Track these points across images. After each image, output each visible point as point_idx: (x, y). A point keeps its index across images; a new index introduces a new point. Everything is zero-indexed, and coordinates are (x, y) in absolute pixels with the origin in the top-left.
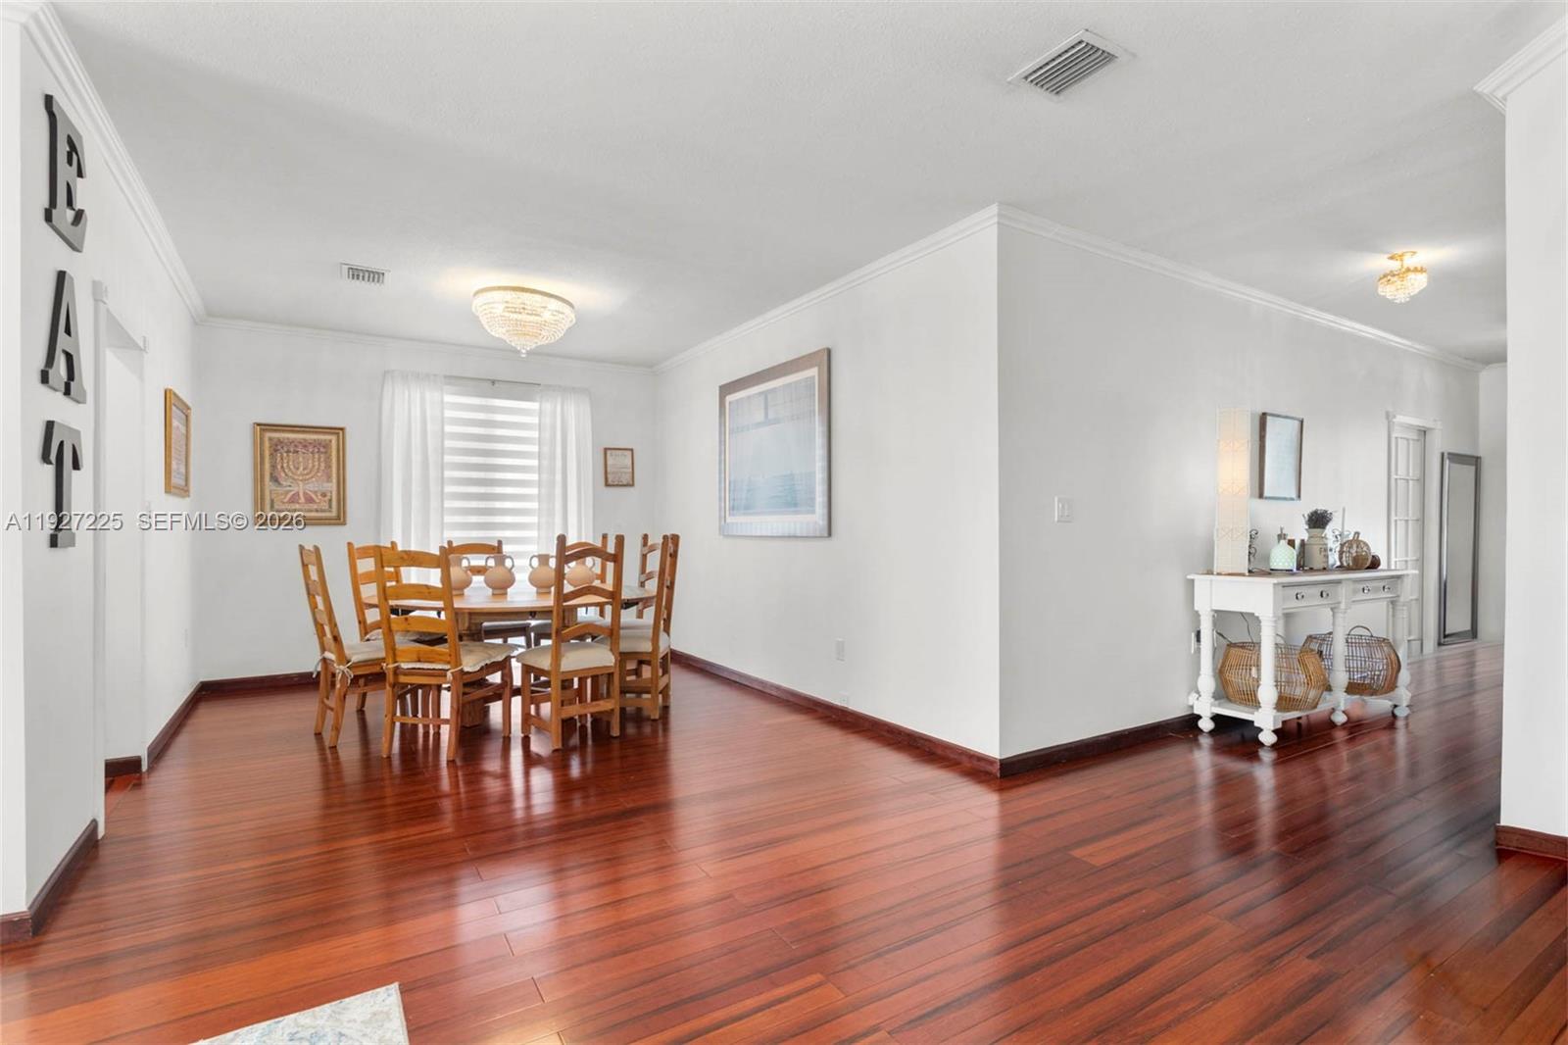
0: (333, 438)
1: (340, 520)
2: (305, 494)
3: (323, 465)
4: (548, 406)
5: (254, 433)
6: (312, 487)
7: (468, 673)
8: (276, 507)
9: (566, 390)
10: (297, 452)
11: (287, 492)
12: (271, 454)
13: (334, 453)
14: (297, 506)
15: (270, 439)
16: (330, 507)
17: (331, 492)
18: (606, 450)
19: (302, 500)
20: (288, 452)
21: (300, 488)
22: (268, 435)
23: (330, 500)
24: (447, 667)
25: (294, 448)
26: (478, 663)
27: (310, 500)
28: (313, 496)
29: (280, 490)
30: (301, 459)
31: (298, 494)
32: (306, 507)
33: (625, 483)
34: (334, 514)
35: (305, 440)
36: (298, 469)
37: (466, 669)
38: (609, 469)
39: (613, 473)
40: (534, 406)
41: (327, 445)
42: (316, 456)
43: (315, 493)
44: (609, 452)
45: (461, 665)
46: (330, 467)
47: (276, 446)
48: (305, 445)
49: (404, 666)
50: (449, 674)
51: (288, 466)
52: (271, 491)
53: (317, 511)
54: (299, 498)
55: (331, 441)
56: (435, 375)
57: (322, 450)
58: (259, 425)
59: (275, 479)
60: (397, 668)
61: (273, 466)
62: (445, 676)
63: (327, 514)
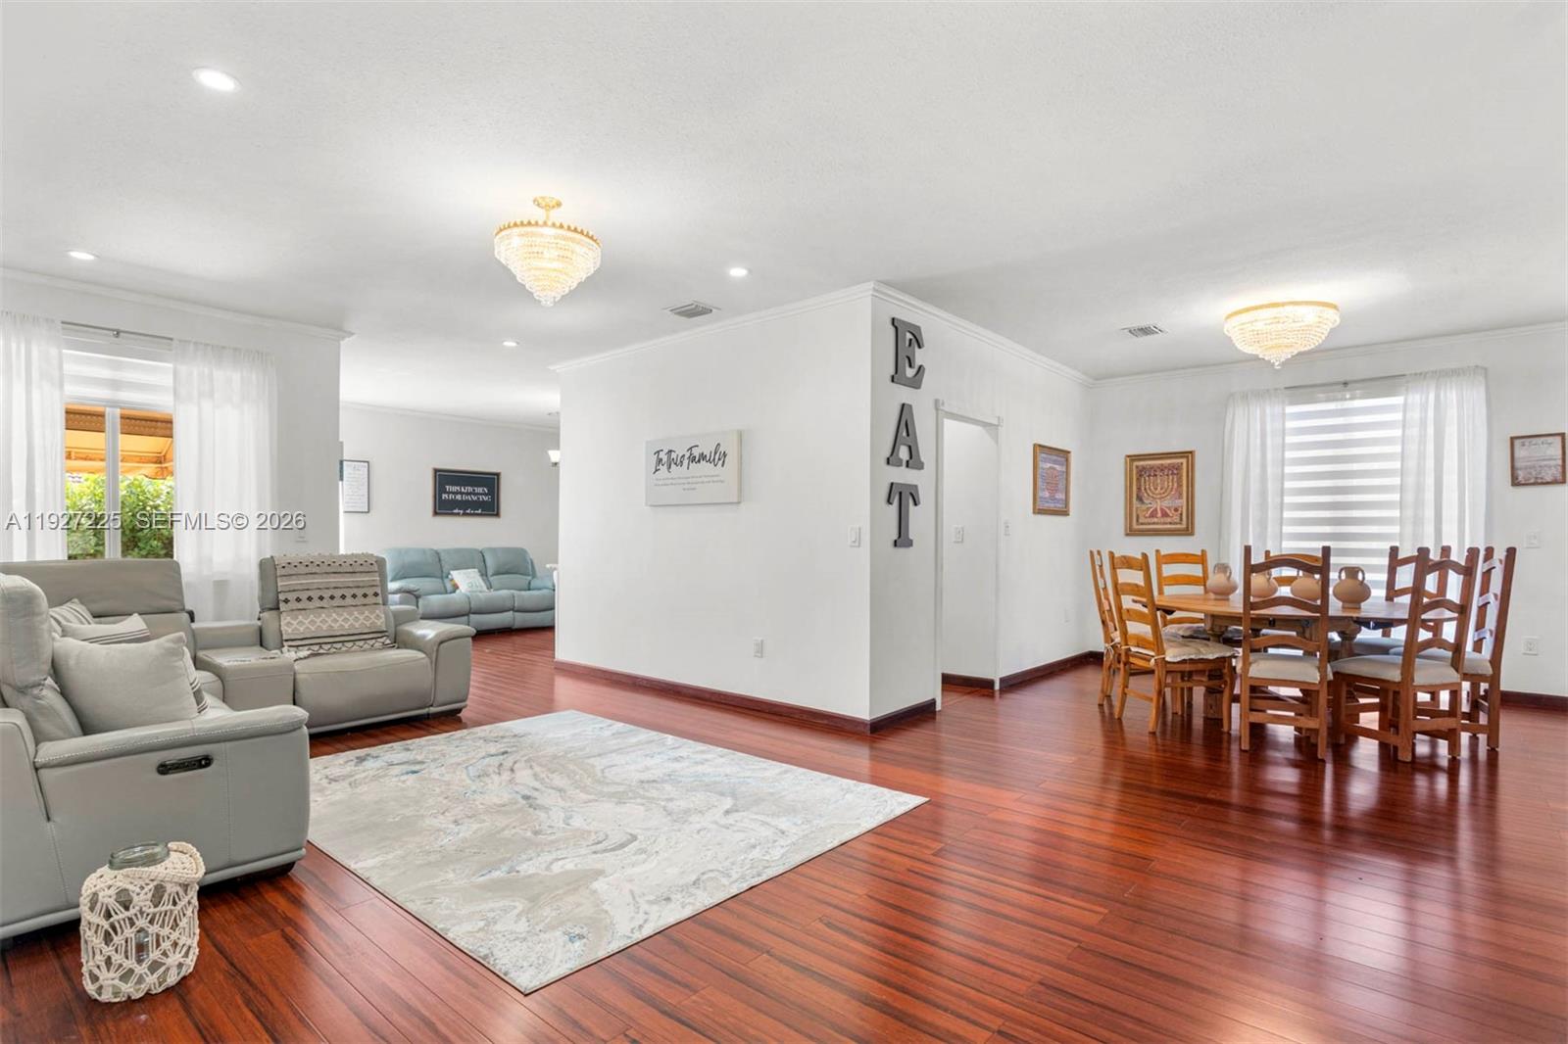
0: (1184, 461)
1: (1188, 531)
2: (1162, 510)
3: (1176, 485)
4: (1415, 398)
5: (1126, 462)
6: (1166, 503)
7: (1169, 663)
8: (1140, 521)
9: (1442, 375)
10: (1156, 475)
11: (1148, 509)
12: (1138, 479)
13: (1184, 474)
14: (1156, 520)
15: (1137, 467)
16: (1181, 519)
17: (1182, 507)
18: (1513, 439)
19: (1159, 515)
20: (1149, 476)
21: (1158, 505)
22: (1136, 463)
23: (1181, 514)
24: (1152, 654)
25: (1153, 472)
26: (1180, 656)
27: (1165, 514)
28: (1168, 511)
29: (1144, 507)
30: (1159, 481)
31: (1156, 510)
32: (1162, 520)
33: (1549, 480)
34: (1184, 526)
35: (1162, 465)
36: (1156, 489)
37: (1168, 659)
38: (1518, 464)
39: (1526, 468)
40: (1398, 400)
41: (1178, 467)
42: (1171, 477)
43: (1169, 508)
44: (1517, 443)
45: (1164, 654)
46: (1181, 486)
47: (1141, 471)
48: (1162, 468)
49: (1134, 649)
50: (1153, 660)
51: (1150, 488)
52: (1137, 508)
53: (1171, 523)
54: (1157, 513)
55: (1182, 464)
56: (1276, 389)
57: (1175, 472)
58: (1129, 456)
59: (1140, 499)
60: (1129, 650)
61: (1139, 489)
62: (1149, 661)
63: (1178, 526)
